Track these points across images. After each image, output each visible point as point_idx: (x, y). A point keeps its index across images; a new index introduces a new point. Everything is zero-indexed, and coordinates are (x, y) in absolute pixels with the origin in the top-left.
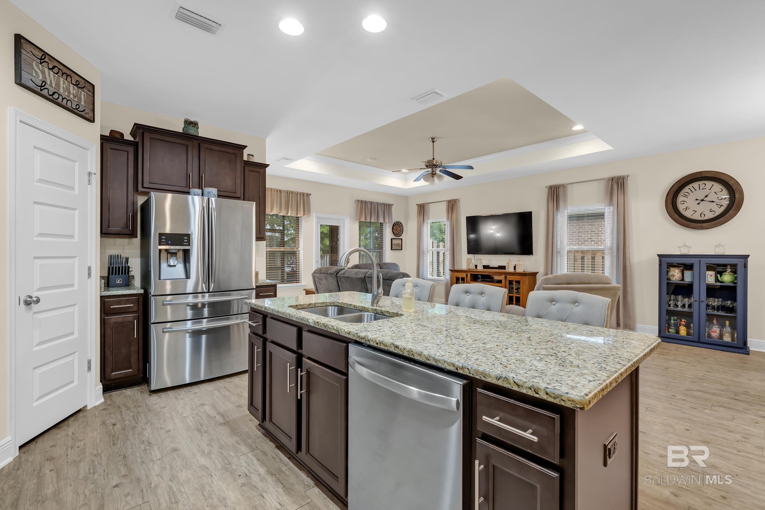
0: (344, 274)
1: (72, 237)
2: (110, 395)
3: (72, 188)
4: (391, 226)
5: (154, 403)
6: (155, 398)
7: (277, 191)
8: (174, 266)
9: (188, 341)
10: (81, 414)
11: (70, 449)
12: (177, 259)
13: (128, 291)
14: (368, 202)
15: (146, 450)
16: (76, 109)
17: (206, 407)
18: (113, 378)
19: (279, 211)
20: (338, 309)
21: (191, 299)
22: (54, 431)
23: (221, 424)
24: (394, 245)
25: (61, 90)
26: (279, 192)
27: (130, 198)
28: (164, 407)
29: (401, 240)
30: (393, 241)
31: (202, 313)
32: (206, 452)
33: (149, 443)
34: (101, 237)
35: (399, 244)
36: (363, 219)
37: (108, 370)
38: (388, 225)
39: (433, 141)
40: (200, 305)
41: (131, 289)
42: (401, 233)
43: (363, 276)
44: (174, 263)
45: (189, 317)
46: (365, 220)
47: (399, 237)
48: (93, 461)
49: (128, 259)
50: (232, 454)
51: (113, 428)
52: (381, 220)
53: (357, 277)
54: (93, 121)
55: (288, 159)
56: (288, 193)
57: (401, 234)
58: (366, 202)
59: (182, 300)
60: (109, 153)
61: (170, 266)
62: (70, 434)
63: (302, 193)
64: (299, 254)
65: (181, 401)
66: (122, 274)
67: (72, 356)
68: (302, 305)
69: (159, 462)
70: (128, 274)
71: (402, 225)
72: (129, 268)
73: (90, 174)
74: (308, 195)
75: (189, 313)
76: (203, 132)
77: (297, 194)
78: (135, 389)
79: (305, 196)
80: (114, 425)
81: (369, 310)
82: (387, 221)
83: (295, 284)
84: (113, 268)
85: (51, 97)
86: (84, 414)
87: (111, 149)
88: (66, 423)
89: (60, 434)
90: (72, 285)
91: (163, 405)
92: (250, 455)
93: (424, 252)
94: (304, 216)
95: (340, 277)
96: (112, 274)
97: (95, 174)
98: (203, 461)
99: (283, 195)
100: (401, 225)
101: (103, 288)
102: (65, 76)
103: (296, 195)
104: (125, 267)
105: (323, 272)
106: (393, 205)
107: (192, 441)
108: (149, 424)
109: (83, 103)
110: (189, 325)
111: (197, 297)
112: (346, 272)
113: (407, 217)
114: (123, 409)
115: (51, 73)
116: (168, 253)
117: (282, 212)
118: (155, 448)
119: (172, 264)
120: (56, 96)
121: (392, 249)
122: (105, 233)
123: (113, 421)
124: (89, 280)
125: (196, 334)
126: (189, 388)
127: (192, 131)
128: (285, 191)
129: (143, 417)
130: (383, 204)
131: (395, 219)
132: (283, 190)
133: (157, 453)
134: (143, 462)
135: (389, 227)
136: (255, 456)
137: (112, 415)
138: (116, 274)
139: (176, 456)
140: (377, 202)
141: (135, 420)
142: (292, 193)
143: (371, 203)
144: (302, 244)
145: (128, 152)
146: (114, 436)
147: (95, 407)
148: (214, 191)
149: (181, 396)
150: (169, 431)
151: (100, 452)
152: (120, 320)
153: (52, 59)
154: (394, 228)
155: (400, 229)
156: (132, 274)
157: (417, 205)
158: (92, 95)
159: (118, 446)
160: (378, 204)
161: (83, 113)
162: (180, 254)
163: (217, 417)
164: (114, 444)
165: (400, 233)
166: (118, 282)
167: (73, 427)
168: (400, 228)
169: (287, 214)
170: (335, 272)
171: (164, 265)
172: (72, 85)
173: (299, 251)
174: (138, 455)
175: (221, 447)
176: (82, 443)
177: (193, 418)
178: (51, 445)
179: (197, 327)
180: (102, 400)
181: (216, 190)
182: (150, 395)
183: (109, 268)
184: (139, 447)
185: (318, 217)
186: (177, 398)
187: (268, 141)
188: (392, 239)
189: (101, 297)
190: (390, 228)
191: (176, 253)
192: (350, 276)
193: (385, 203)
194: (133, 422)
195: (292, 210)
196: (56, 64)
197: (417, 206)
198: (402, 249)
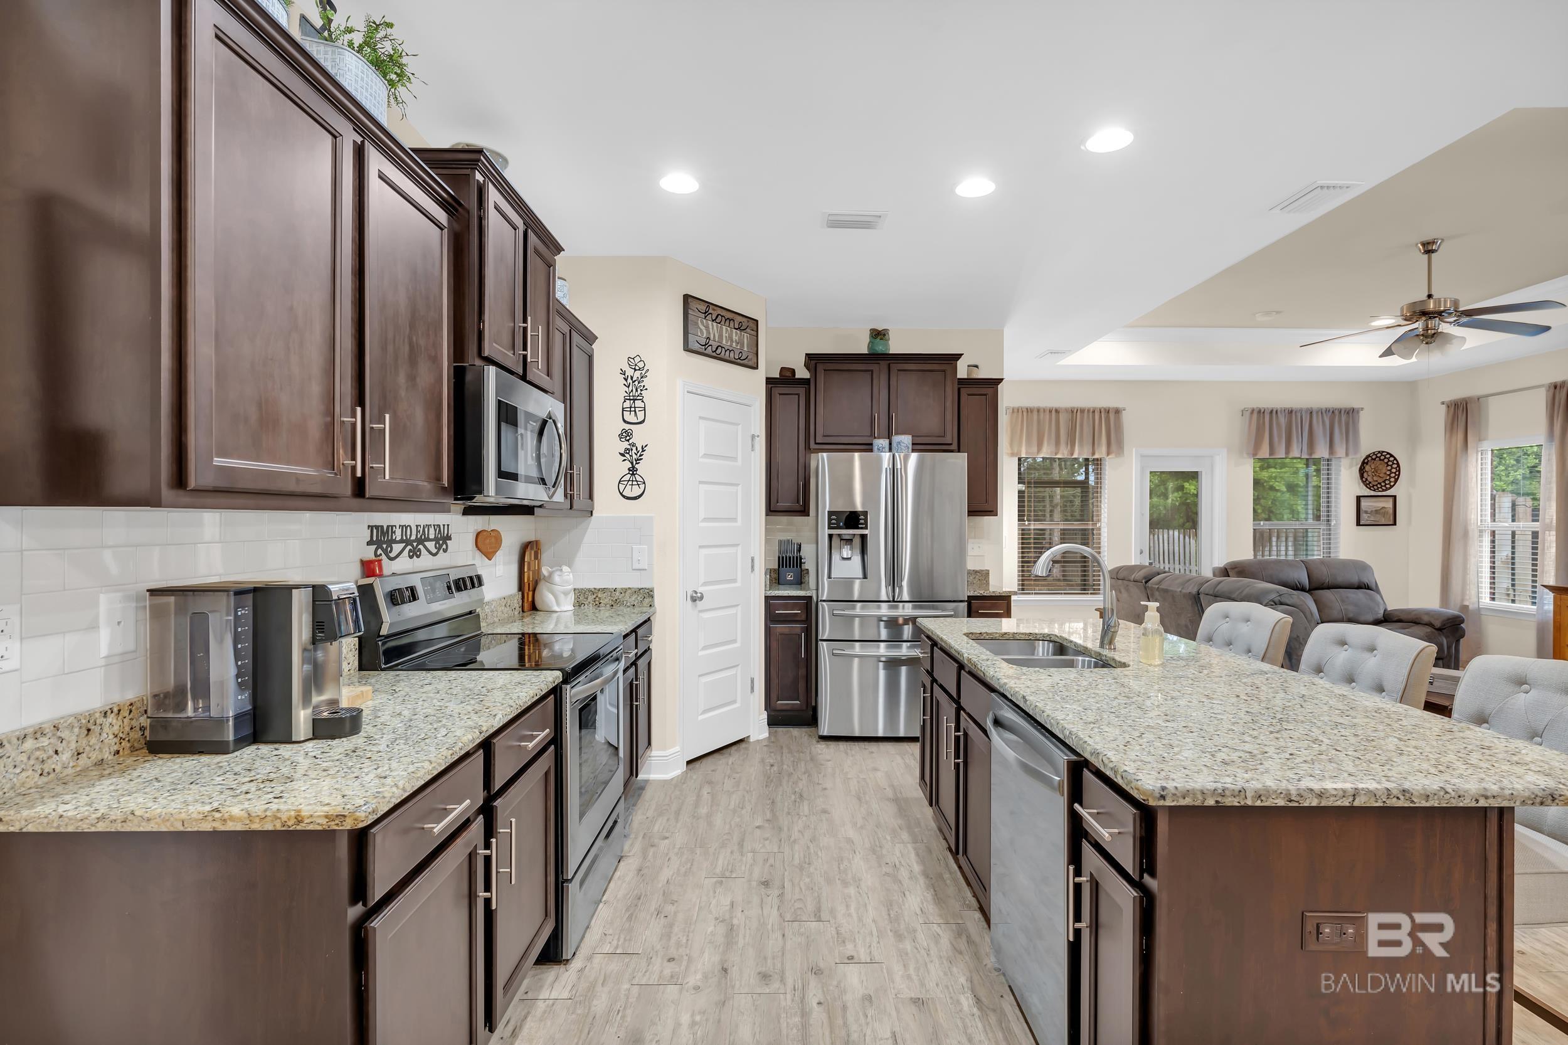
0: (1160, 582)
1: (735, 520)
2: (776, 731)
3: (735, 459)
4: (1357, 465)
5: (820, 752)
6: (822, 747)
7: (1050, 411)
8: (849, 559)
9: (882, 674)
10: (743, 745)
11: (727, 778)
12: (851, 549)
13: (798, 592)
14: (1279, 413)
15: (795, 801)
16: (739, 358)
17: (879, 774)
18: (779, 708)
19: (1053, 449)
20: (1054, 646)
21: (884, 611)
22: (716, 756)
23: (889, 799)
24: (1366, 512)
25: (724, 342)
26: (1053, 412)
27: (802, 460)
28: (830, 760)
29: (1391, 500)
30: (1364, 504)
31: (901, 633)
32: (859, 825)
33: (801, 796)
34: (767, 515)
35: (1383, 511)
36: (1264, 453)
37: (774, 696)
38: (1345, 462)
39: (1429, 248)
40: (901, 621)
41: (804, 590)
42: (1393, 480)
43: (1194, 591)
44: (847, 555)
45: (883, 637)
46: (1270, 455)
47: (1383, 490)
48: (744, 796)
49: (800, 545)
50: (888, 838)
51: (770, 769)
52: (1322, 452)
53: (1184, 591)
54: (757, 368)
55: (1058, 353)
56: (1072, 412)
57: (1392, 484)
58: (1274, 412)
59: (872, 611)
60: (778, 400)
61: (844, 559)
62: (730, 763)
63: (1105, 409)
64: (1100, 534)
65: (851, 758)
66: (793, 567)
67: (735, 669)
68: (991, 634)
69: (804, 818)
70: (800, 567)
71: (1395, 459)
72: (801, 559)
73: (753, 437)
74: (1118, 412)
75: (884, 634)
76: (896, 346)
77: (1094, 412)
78: (804, 729)
79: (1112, 416)
80: (772, 766)
81: (1093, 653)
82: (1340, 450)
83: (1090, 596)
84: (783, 557)
85: (714, 354)
86: (747, 746)
87: (780, 394)
88: (728, 750)
89: (720, 761)
90: (734, 581)
91: (828, 757)
92: (910, 846)
93: (1466, 534)
94: (1108, 455)
95: (1152, 589)
96: (783, 567)
97: (758, 436)
98: (851, 833)
99: (1063, 418)
100: (1392, 459)
101: (768, 586)
102: (728, 321)
103: (1091, 414)
104: (797, 557)
105: (1121, 575)
106: (1362, 409)
107: (847, 808)
108: (807, 775)
109: (745, 349)
110: (883, 650)
111: (896, 607)
112: (1164, 579)
113: (1414, 438)
114: (785, 750)
115: (715, 324)
116: (841, 540)
117: (1061, 452)
118: (806, 803)
119: (845, 556)
120: (719, 351)
121: (1358, 524)
122: (771, 510)
123: (772, 761)
124: (752, 575)
125: (893, 664)
126: (866, 743)
127: (880, 348)
128: (1066, 410)
129: (803, 765)
130: (1327, 410)
131: (1368, 444)
132: (1061, 408)
133: (806, 808)
134: (789, 813)
135: (1351, 466)
136: (915, 849)
137: (772, 754)
138: (786, 567)
139: (824, 819)
140: (1309, 407)
141: (793, 766)
142: (1082, 411)
143: (1291, 412)
144: (1106, 515)
145: (798, 395)
146: (769, 778)
147: (758, 741)
148: (907, 439)
149: (853, 752)
150: (825, 789)
151: (752, 789)
152: (787, 631)
153: (715, 308)
154: (1367, 468)
155: (1390, 470)
156: (805, 567)
157: (1443, 403)
158: (755, 333)
159: (770, 789)
160: (1311, 413)
161: (745, 362)
162: (857, 542)
163: (888, 789)
164: (766, 786)
165: (1389, 480)
166: (789, 578)
167: (734, 756)
168: (1389, 468)
169: (1072, 454)
170: (1145, 578)
171: (836, 557)
172: (734, 330)
173: (1099, 529)
174: (786, 804)
175: (878, 826)
176: (738, 775)
177: (858, 782)
178: (712, 769)
179: (894, 653)
180: (766, 735)
181: (910, 437)
182: (818, 742)
183: (779, 557)
184: (790, 797)
185: (1142, 456)
186: (847, 753)
187: (1008, 333)
188: (1359, 498)
189: (767, 598)
190: (1354, 468)
191: (852, 540)
192: (1171, 589)
193: (1335, 407)
194: (791, 768)
195: (1081, 445)
196: (719, 311)
197: (1444, 406)
198: (1395, 524)
